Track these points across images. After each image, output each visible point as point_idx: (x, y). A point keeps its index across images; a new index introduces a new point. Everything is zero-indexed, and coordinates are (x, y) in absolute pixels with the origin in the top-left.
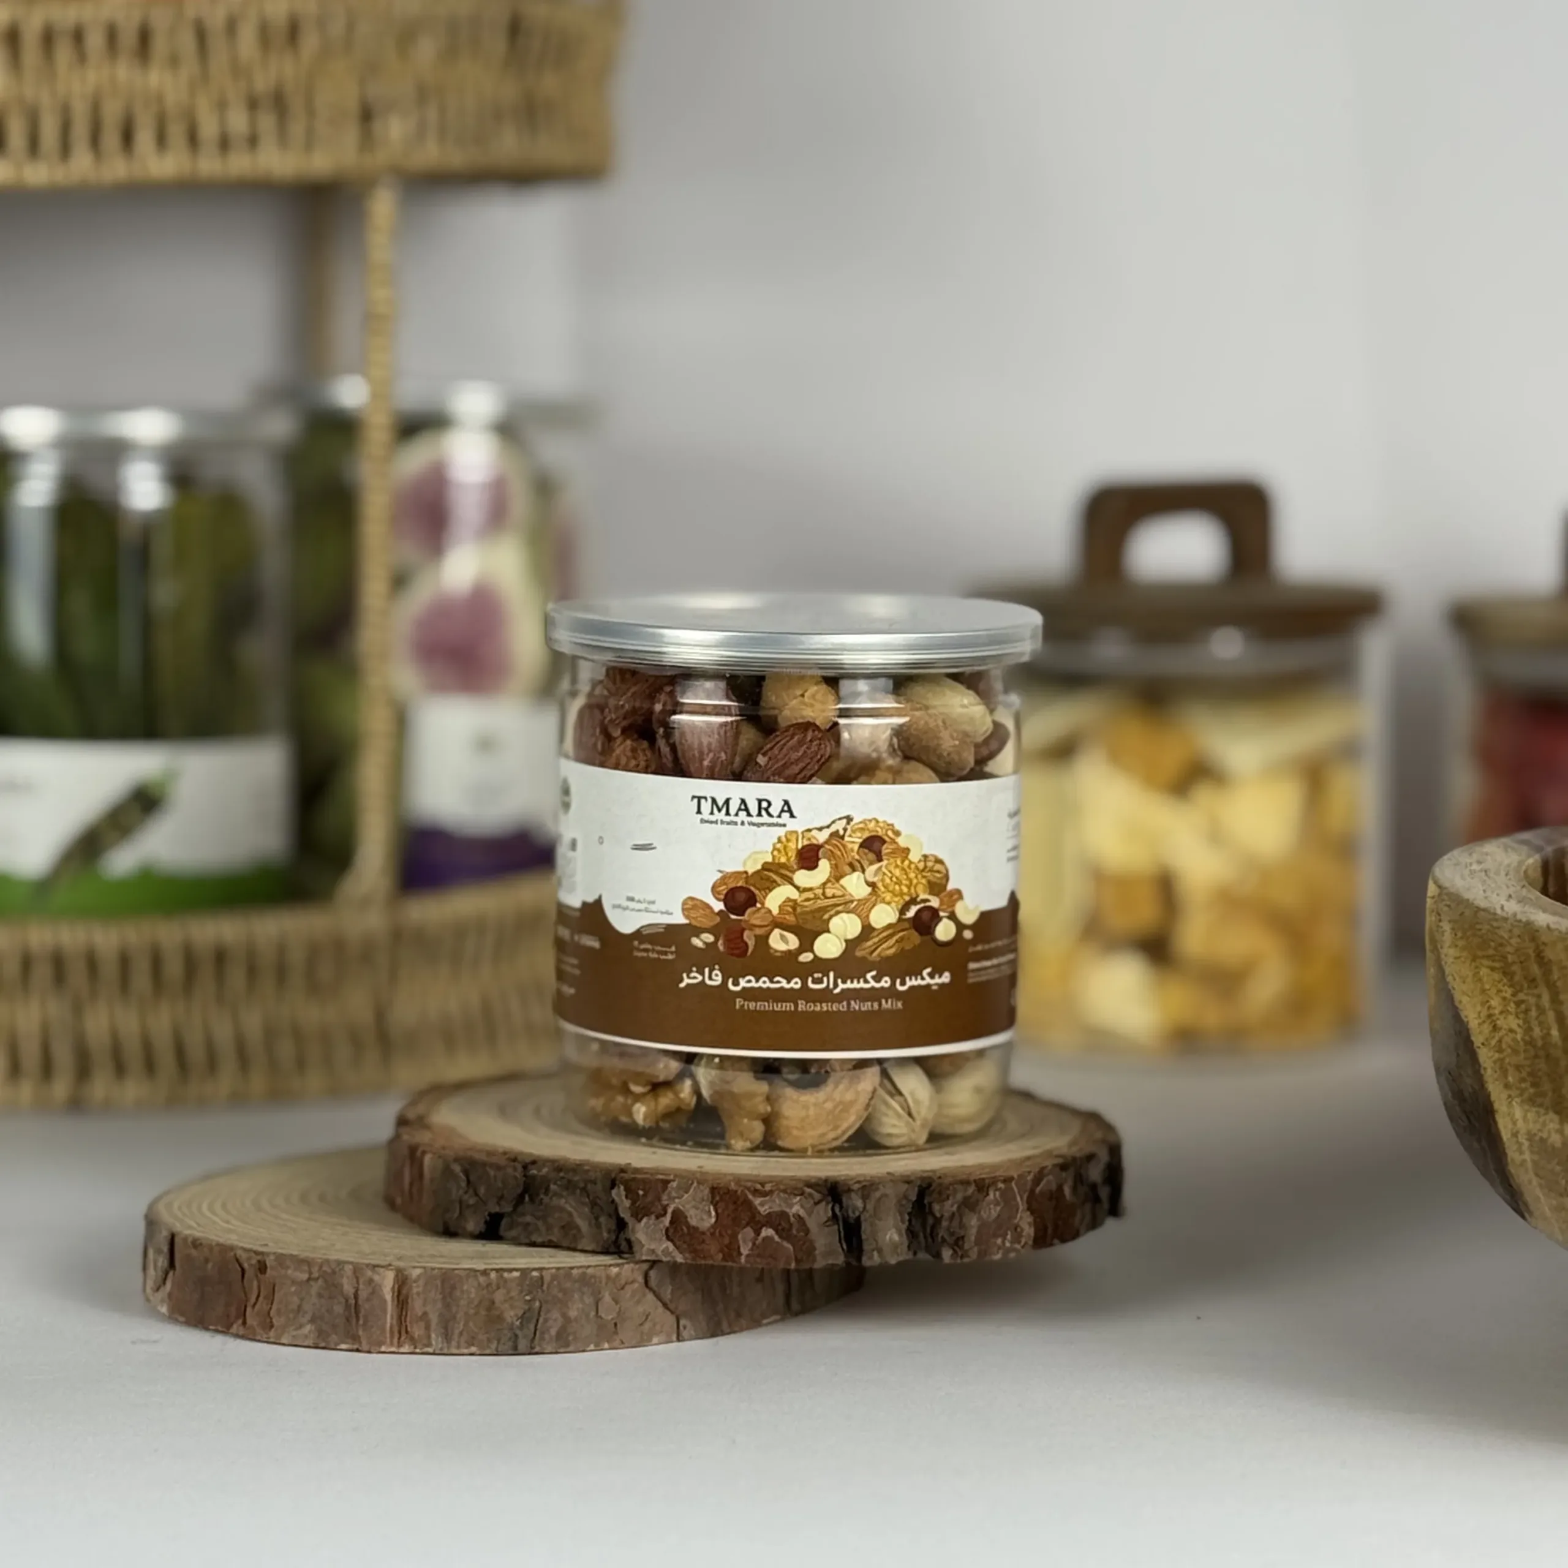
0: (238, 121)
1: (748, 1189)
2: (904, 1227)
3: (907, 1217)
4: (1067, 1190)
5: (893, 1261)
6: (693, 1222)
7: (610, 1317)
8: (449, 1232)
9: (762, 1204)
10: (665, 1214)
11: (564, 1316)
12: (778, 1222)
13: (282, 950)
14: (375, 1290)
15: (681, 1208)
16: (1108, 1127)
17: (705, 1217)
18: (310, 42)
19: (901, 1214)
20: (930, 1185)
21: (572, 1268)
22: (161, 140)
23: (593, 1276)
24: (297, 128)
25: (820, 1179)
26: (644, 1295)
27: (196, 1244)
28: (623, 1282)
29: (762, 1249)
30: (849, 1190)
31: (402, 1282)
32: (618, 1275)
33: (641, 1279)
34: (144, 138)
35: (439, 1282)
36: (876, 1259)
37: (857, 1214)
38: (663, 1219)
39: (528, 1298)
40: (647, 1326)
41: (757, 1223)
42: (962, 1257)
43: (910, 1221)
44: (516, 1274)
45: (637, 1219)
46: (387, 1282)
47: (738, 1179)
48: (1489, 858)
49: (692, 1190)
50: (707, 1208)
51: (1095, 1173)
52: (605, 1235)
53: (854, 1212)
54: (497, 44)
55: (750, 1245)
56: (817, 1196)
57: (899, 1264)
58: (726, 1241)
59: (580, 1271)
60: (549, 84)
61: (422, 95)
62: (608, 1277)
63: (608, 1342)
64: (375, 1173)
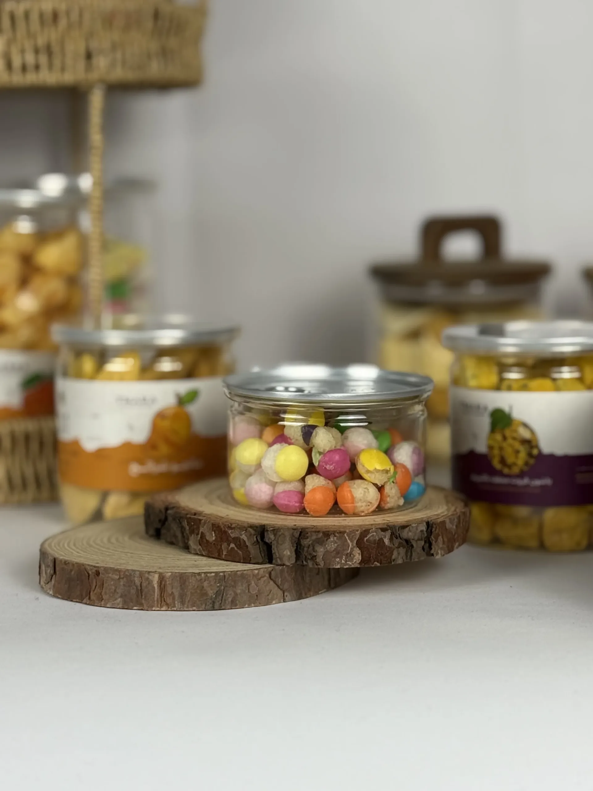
0: (43, 60)
2: (293, 549)
3: (296, 545)
7: (254, 593)
10: (199, 534)
11: (235, 593)
12: (237, 541)
14: (150, 583)
18: (63, 22)
19: (292, 543)
21: (237, 571)
23: (247, 575)
24: (57, 63)
26: (269, 582)
27: (66, 563)
28: (260, 577)
30: (267, 531)
31: (162, 579)
32: (258, 573)
33: (267, 575)
35: (178, 579)
39: (218, 585)
40: (270, 597)
41: (229, 541)
44: (213, 574)
46: (155, 579)
53: (269, 541)
54: (149, 23)
59: (241, 572)
60: (172, 43)
61: (114, 47)
62: (253, 575)
63: (254, 603)
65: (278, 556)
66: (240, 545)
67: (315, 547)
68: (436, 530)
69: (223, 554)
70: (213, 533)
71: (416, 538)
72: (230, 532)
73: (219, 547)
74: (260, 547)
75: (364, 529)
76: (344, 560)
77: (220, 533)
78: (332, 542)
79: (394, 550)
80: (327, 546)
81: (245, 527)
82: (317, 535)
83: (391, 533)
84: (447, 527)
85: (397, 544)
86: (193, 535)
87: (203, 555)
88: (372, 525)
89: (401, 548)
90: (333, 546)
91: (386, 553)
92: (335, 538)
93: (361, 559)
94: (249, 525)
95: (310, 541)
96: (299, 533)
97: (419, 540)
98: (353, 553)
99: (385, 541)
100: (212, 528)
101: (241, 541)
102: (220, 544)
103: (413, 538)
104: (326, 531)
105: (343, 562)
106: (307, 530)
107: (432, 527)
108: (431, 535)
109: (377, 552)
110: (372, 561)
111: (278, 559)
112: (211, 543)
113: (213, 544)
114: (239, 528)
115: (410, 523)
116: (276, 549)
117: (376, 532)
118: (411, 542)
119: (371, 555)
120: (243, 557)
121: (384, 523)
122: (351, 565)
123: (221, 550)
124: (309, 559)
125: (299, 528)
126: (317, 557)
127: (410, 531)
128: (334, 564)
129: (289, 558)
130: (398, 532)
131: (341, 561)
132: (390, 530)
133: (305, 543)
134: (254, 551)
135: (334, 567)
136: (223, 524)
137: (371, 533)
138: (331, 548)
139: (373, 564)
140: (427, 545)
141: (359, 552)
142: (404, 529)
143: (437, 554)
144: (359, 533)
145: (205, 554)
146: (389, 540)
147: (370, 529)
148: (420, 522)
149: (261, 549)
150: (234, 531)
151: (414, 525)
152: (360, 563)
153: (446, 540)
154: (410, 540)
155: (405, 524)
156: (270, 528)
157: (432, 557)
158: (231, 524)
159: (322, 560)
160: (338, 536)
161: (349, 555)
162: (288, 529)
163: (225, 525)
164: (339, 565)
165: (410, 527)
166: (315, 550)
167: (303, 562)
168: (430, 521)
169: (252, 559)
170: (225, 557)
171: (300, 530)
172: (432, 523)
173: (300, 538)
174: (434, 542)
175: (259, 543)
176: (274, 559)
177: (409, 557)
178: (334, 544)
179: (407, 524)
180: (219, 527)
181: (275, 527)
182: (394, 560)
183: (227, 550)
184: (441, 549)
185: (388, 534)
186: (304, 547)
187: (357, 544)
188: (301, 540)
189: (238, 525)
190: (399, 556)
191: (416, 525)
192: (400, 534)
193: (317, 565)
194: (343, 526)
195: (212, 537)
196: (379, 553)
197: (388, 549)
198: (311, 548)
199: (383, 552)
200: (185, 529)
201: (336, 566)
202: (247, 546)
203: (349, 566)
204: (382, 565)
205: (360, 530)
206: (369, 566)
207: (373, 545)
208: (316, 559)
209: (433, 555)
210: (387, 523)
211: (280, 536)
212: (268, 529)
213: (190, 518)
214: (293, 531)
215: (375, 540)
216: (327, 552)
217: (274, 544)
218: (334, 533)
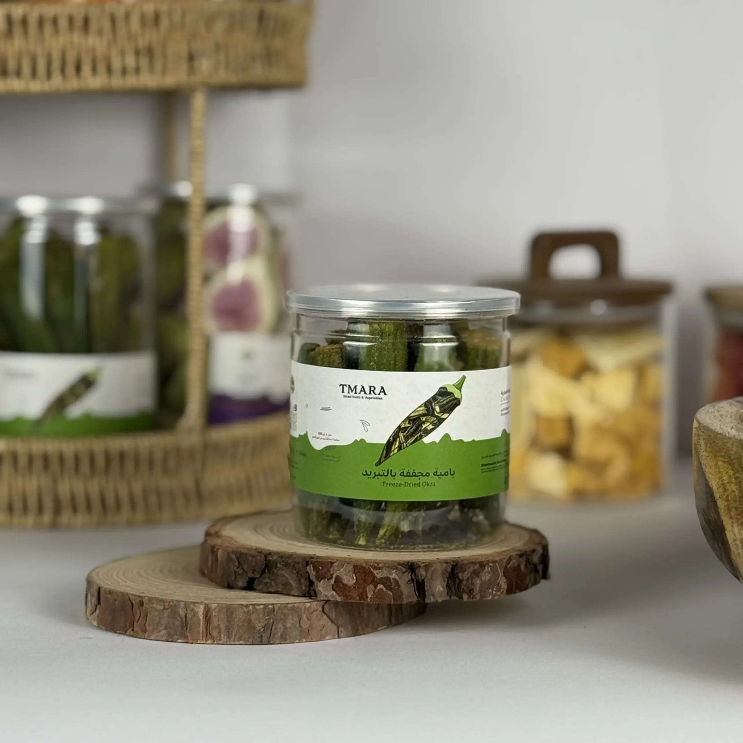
0: (130, 61)
1: (370, 566)
2: (445, 584)
3: (446, 580)
4: (522, 567)
5: (440, 600)
6: (345, 582)
7: (306, 627)
8: (230, 587)
9: (377, 573)
10: (332, 578)
11: (285, 627)
12: (385, 581)
13: (151, 453)
14: (195, 614)
15: (339, 574)
16: (543, 537)
17: (351, 580)
18: (164, 23)
19: (444, 578)
20: (457, 565)
21: (288, 604)
22: (94, 70)
23: (298, 607)
24: (158, 65)
25: (405, 561)
26: (322, 617)
27: (110, 592)
28: (312, 610)
29: (378, 595)
30: (419, 567)
31: (207, 610)
32: (310, 607)
33: (320, 609)
34: (86, 69)
35: (225, 610)
36: (432, 599)
37: (423, 578)
38: (331, 580)
39: (267, 618)
40: (323, 631)
41: (375, 582)
42: (473, 598)
43: (448, 581)
44: (262, 607)
45: (318, 580)
46: (201, 610)
47: (367, 562)
48: (722, 409)
49: (344, 567)
50: (352, 576)
51: (536, 559)
52: (304, 588)
53: (421, 577)
54: (253, 25)
55: (372, 593)
56: (404, 570)
57: (443, 601)
58: (361, 590)
59: (292, 605)
60: (277, 43)
61: (218, 48)
62: (305, 608)
63: (305, 638)
64: (195, 558)
65: (430, 593)
66: (391, 585)
67: (473, 579)
72: (375, 572)
78: (487, 573)
80: (482, 577)
81: (395, 565)
82: (474, 567)
90: (487, 577)
92: (489, 568)
95: (467, 574)
96: (452, 566)
98: (501, 582)
101: (391, 581)
102: (363, 586)
114: (388, 568)
116: (428, 586)
126: (474, 590)
129: (441, 594)
134: (407, 590)
135: (487, 598)
136: (367, 565)
138: (485, 579)
149: (415, 587)
150: (382, 570)
158: (378, 565)
159: (478, 592)
160: (491, 565)
164: (491, 597)
166: (473, 584)
173: (455, 571)
175: (413, 581)
180: (362, 568)
181: (425, 562)
185: (524, 560)
187: (504, 572)
189: (385, 564)
198: (469, 581)
212: (420, 565)
214: (445, 565)
216: (482, 584)
217: (426, 581)
218: (488, 563)
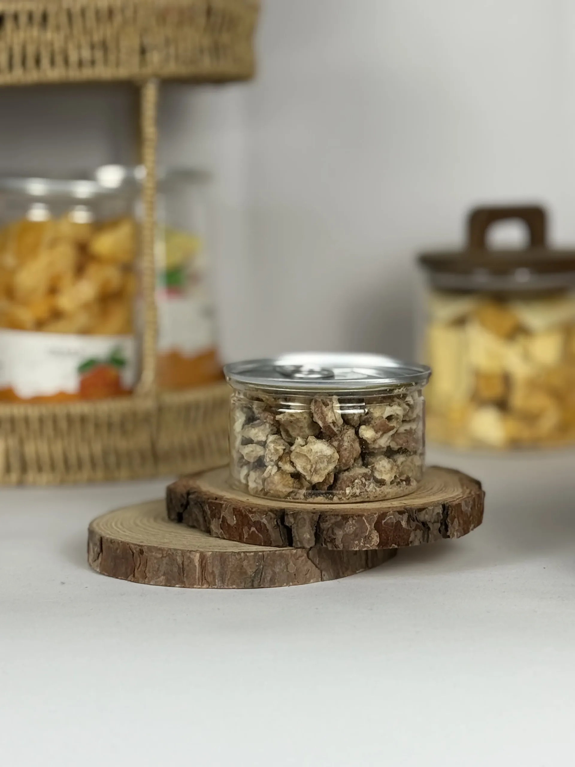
0: (86, 54)
2: (313, 532)
3: (315, 528)
10: (220, 517)
11: (274, 572)
15: (225, 515)
18: (118, 19)
19: (311, 527)
24: (112, 58)
26: (307, 562)
27: (112, 541)
34: (45, 62)
40: (308, 575)
41: (250, 524)
53: (289, 524)
65: (298, 539)
66: (261, 528)
67: (334, 530)
68: (451, 513)
69: (244, 538)
70: (234, 516)
71: (433, 521)
72: (250, 516)
73: (240, 530)
74: (281, 530)
75: (382, 512)
76: (362, 543)
77: (241, 517)
78: (351, 525)
79: (411, 532)
80: (345, 529)
81: (265, 511)
82: (336, 518)
83: (408, 515)
84: (463, 509)
85: (415, 526)
86: (214, 519)
87: (224, 539)
88: (389, 508)
89: (418, 530)
90: (351, 529)
91: (403, 535)
92: (354, 521)
93: (379, 541)
94: (269, 509)
95: (328, 525)
96: (318, 516)
97: (435, 522)
98: (371, 536)
99: (402, 524)
100: (233, 512)
101: (262, 524)
102: (241, 527)
103: (429, 520)
104: (345, 514)
105: (362, 544)
106: (326, 513)
107: (448, 509)
108: (447, 517)
109: (395, 535)
110: (390, 544)
111: (298, 542)
112: (232, 527)
113: (234, 528)
114: (260, 512)
115: (427, 506)
116: (295, 532)
117: (393, 515)
118: (427, 525)
119: (388, 537)
120: (264, 541)
121: (401, 507)
122: (369, 547)
123: (242, 534)
124: (328, 542)
125: (318, 511)
126: (336, 540)
127: (426, 513)
128: (353, 546)
129: (309, 540)
130: (415, 515)
131: (360, 544)
132: (408, 513)
133: (325, 526)
134: (274, 534)
135: (353, 549)
136: (244, 508)
137: (388, 517)
138: (349, 531)
139: (390, 547)
140: (444, 527)
141: (377, 534)
142: (420, 512)
143: (453, 535)
144: (376, 517)
145: (226, 537)
146: (406, 523)
147: (388, 512)
148: (435, 505)
149: (281, 533)
150: (255, 514)
151: (430, 508)
152: (378, 545)
153: (461, 522)
154: (426, 522)
155: (421, 506)
156: (289, 512)
157: (448, 539)
158: (252, 509)
159: (341, 542)
160: (356, 519)
161: (367, 538)
162: (308, 512)
163: (246, 510)
164: (358, 548)
165: (426, 509)
166: (334, 534)
167: (322, 545)
168: (446, 505)
169: (273, 542)
170: (246, 540)
171: (320, 514)
172: (447, 505)
173: (319, 521)
174: (450, 524)
175: (279, 526)
176: (294, 542)
177: (425, 539)
178: (352, 527)
179: (424, 507)
180: (240, 511)
181: (294, 511)
182: (411, 542)
183: (248, 533)
184: (457, 531)
185: (405, 516)
186: (324, 530)
187: (375, 527)
188: (321, 525)
189: (258, 509)
190: (416, 538)
191: (432, 507)
192: (417, 516)
193: (336, 547)
194: (361, 509)
195: (233, 521)
196: (397, 536)
197: (405, 532)
198: (330, 531)
199: (400, 534)
200: (206, 513)
201: (355, 548)
202: (267, 530)
203: (367, 548)
204: (399, 547)
205: (377, 513)
206: (387, 548)
207: (392, 528)
208: (335, 542)
209: (449, 537)
210: (404, 506)
211: (299, 519)
212: (288, 513)
213: (211, 502)
214: (312, 514)
215: (393, 523)
216: (345, 535)
217: (294, 528)
218: (352, 516)
